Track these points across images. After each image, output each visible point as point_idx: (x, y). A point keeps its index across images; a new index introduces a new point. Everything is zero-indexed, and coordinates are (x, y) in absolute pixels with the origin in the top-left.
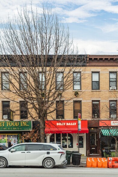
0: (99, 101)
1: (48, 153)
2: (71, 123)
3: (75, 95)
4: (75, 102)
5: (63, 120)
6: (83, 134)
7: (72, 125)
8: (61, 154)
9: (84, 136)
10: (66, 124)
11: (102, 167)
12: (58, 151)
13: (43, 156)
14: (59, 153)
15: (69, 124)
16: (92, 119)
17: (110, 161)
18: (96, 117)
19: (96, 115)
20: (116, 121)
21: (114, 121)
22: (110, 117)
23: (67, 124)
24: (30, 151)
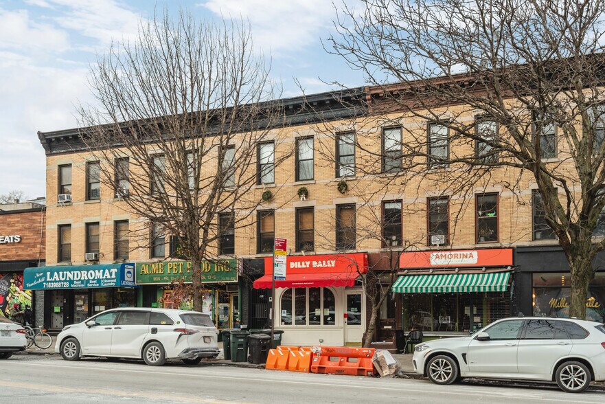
0: (400, 201)
1: (154, 331)
2: (324, 262)
3: (340, 189)
4: (340, 208)
5: (311, 253)
6: (360, 290)
7: (324, 265)
8: (179, 333)
9: (362, 292)
10: (311, 265)
11: (297, 369)
12: (176, 326)
13: (143, 336)
14: (176, 330)
15: (320, 265)
16: (382, 250)
17: (316, 354)
18: (395, 244)
19: (394, 238)
20: (443, 253)
21: (439, 254)
22: (429, 243)
23: (314, 264)
24: (121, 326)
